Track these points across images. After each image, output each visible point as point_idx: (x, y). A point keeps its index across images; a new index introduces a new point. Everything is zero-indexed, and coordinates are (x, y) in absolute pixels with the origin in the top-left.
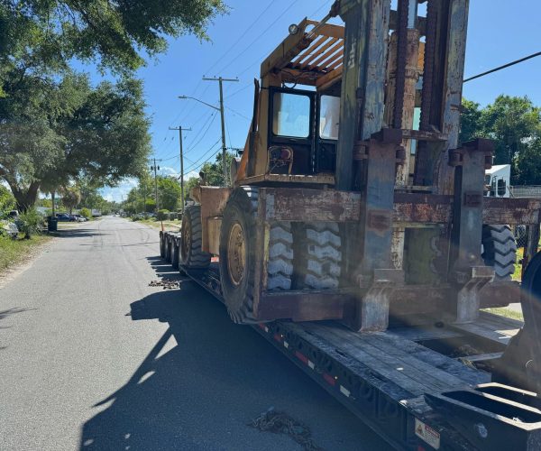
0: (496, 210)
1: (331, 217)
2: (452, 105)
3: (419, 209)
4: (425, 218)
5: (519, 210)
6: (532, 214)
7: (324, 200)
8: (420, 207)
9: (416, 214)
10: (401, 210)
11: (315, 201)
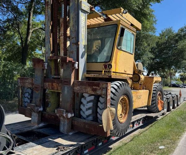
0: (84, 87)
1: (31, 86)
2: (72, 43)
3: (54, 85)
4: (56, 88)
5: (95, 87)
6: (102, 90)
7: (29, 81)
8: (54, 84)
9: (53, 87)
10: (48, 85)
11: (27, 81)
